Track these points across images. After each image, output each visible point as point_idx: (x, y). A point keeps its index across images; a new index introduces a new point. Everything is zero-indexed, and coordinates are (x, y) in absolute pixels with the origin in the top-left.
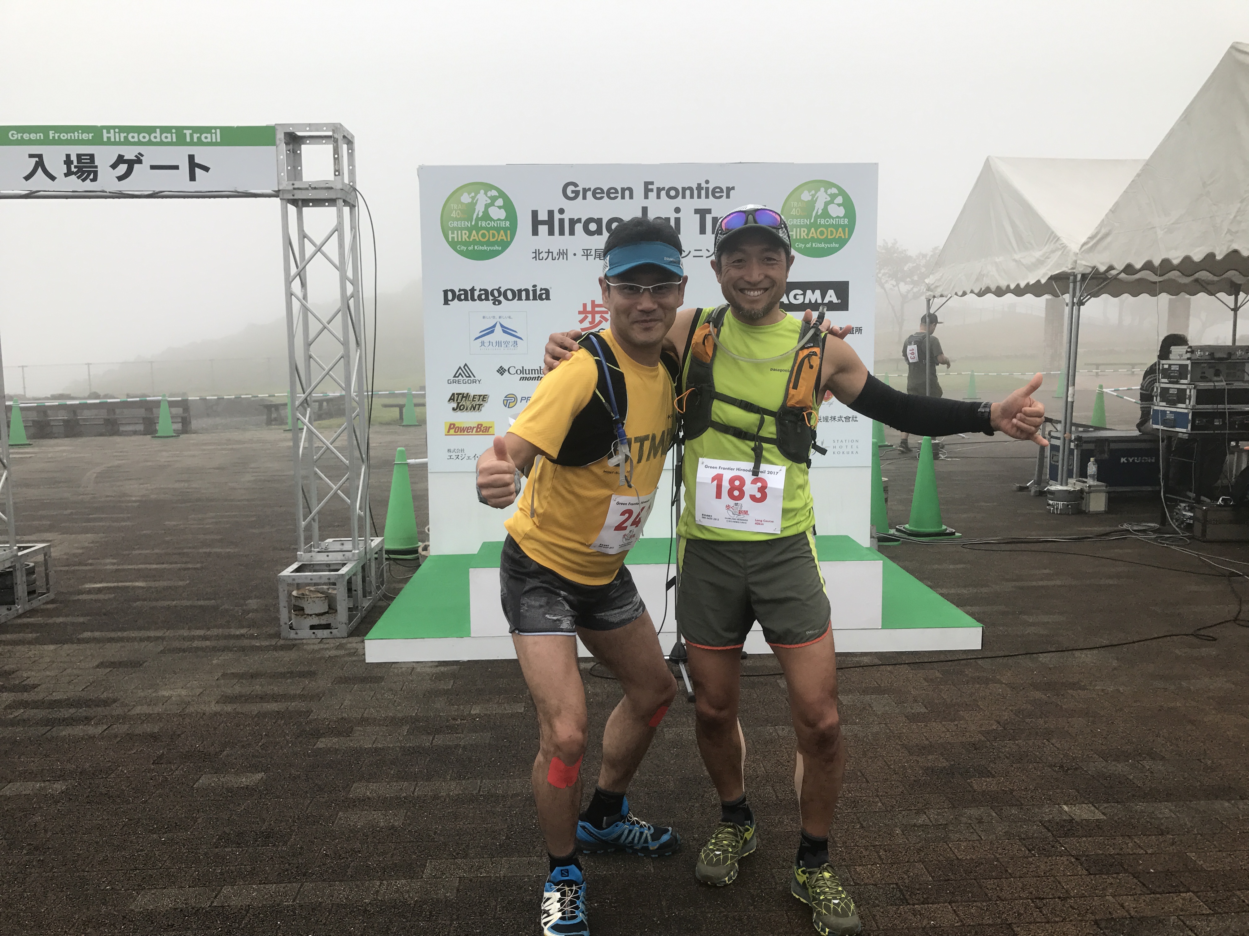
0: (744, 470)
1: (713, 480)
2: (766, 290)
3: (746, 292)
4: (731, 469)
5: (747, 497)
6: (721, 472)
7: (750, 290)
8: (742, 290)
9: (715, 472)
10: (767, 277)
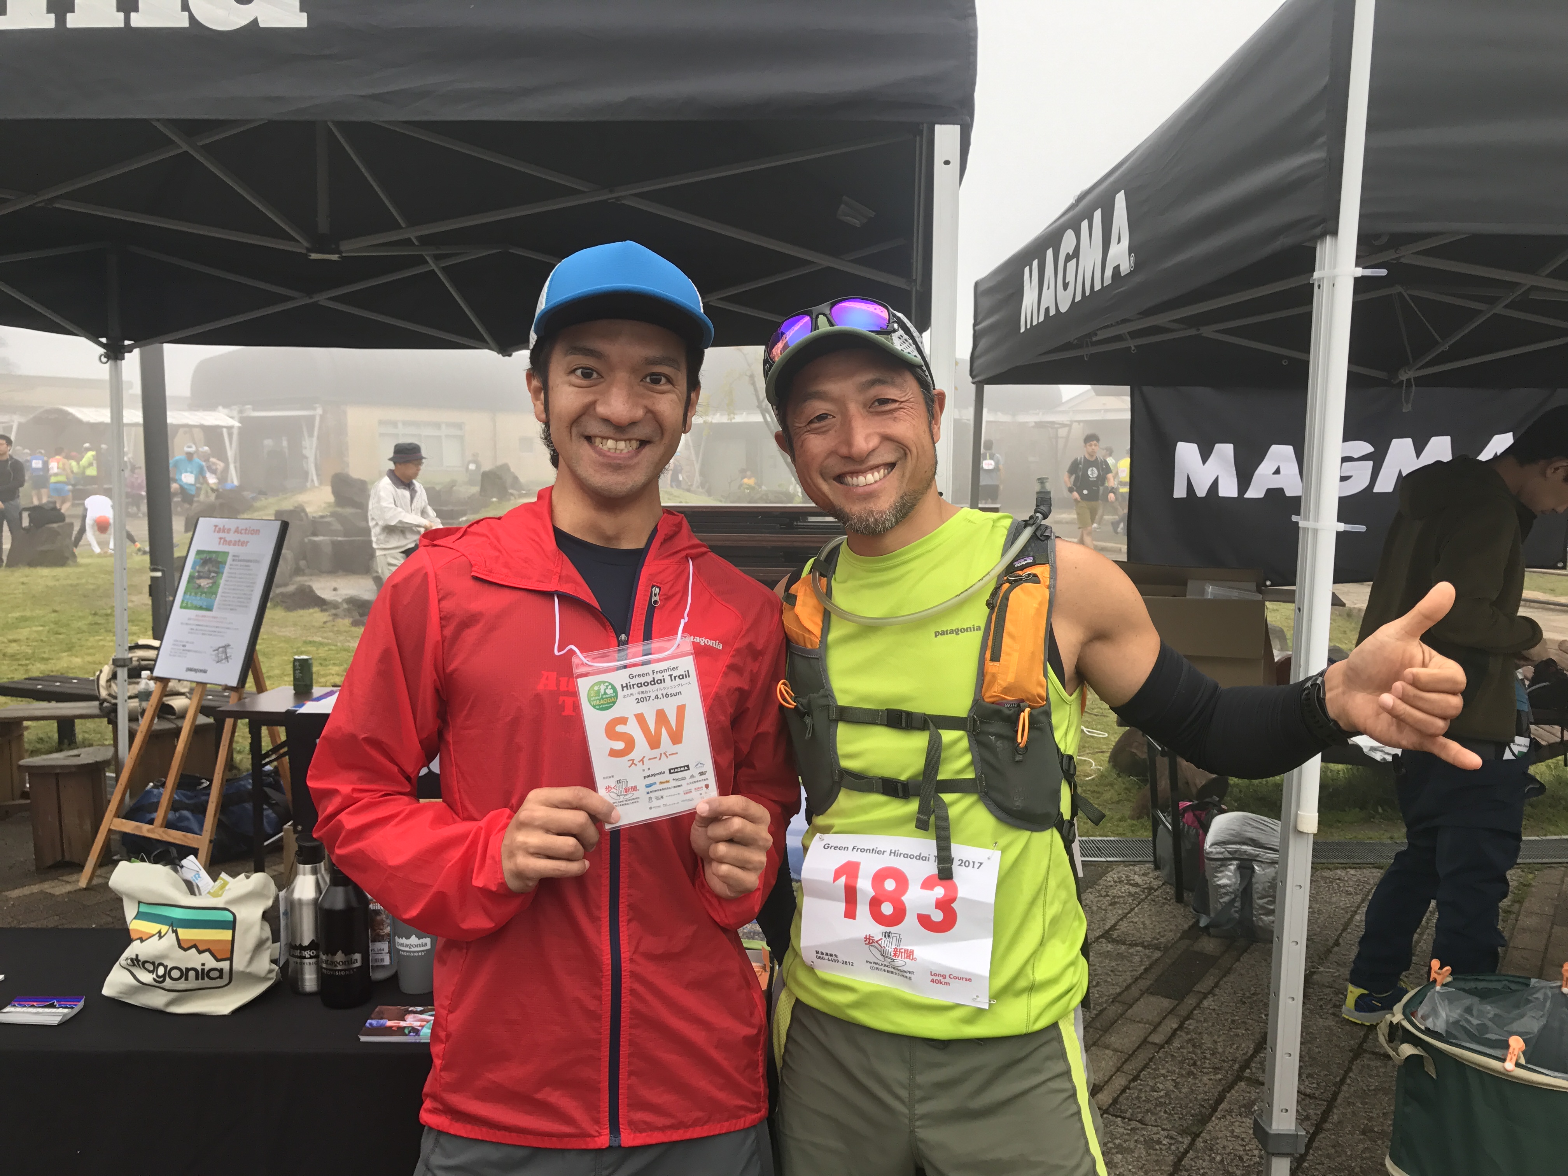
0: (906, 856)
1: (837, 875)
2: (891, 466)
3: (849, 479)
4: (879, 852)
5: (910, 920)
6: (855, 857)
7: (856, 473)
8: (840, 478)
9: (840, 859)
10: (887, 438)
